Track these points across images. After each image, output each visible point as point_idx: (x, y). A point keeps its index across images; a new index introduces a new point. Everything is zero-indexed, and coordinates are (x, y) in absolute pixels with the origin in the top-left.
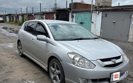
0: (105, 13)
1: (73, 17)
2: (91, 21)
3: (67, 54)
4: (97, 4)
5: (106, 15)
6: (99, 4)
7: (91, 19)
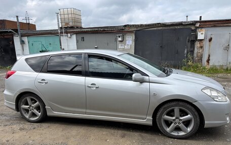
0: (81, 36)
1: (22, 42)
2: (61, 48)
3: (201, 90)
4: (64, 24)
5: (83, 38)
6: (67, 24)
7: (61, 45)
